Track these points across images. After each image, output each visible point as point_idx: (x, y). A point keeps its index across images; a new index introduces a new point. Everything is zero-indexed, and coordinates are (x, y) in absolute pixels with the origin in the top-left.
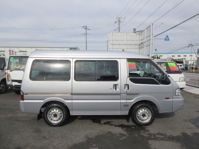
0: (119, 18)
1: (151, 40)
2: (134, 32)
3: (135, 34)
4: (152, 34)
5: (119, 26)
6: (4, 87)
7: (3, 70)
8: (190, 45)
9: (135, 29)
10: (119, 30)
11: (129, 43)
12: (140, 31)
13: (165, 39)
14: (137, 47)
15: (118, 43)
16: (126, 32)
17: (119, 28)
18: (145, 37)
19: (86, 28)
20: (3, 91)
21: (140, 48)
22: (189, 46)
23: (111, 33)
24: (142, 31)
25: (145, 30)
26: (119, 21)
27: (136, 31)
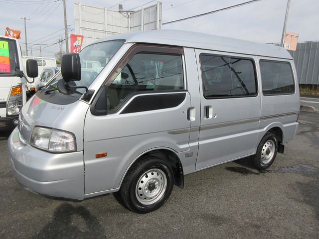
2: (119, 12)
3: (120, 15)
4: (160, 21)
9: (121, 7)
12: (129, 11)
15: (91, 26)
23: (80, 5)
24: (132, 12)
25: (143, 11)
27: (123, 10)
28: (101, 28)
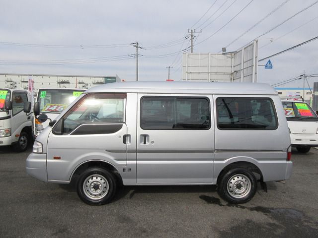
0: (192, 30)
1: (254, 67)
2: (223, 54)
3: (224, 57)
4: (256, 57)
5: (192, 44)
6: (26, 141)
7: (28, 112)
8: (303, 76)
9: (224, 49)
10: (192, 49)
11: (215, 70)
12: (233, 52)
13: (266, 67)
14: (228, 77)
15: (197, 70)
16: (210, 54)
17: (192, 46)
18: (243, 62)
19: (137, 46)
20: (25, 147)
21: (232, 80)
22: (300, 77)
23: (187, 55)
24: (235, 53)
25: (243, 50)
26: (192, 36)
27: (227, 52)
28: (206, 70)
